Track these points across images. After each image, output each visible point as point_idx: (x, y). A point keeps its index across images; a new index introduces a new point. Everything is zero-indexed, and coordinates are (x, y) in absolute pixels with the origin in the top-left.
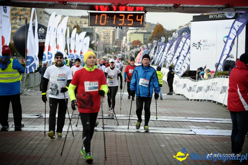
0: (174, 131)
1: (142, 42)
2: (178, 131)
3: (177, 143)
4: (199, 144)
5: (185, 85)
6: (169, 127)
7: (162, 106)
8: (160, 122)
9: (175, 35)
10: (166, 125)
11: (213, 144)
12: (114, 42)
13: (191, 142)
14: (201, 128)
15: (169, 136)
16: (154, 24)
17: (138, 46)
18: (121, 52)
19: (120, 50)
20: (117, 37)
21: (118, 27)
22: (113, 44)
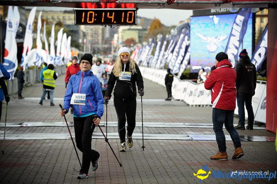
0: (170, 137)
1: (137, 40)
2: (174, 137)
3: (172, 149)
4: (195, 149)
5: (185, 89)
6: (164, 133)
7: (159, 112)
8: (155, 128)
9: (174, 32)
10: (161, 132)
11: (210, 149)
12: (104, 41)
13: (187, 147)
14: (200, 133)
15: (164, 142)
16: (150, 20)
17: (132, 45)
18: (112, 52)
19: (111, 51)
20: (107, 35)
21: (107, 26)
22: (102, 43)
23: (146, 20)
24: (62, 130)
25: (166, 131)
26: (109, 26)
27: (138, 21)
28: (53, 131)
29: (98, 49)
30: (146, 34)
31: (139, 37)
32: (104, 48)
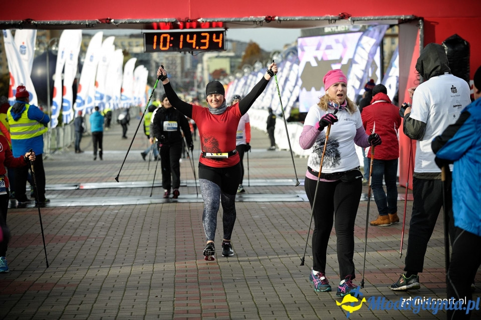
0: (274, 198)
1: (228, 71)
4: (307, 213)
6: (266, 194)
9: (277, 58)
10: (262, 191)
12: (184, 74)
13: (296, 211)
15: (265, 205)
16: (245, 43)
18: (196, 88)
19: (193, 86)
20: (188, 65)
21: (187, 53)
22: (182, 76)
23: (239, 43)
24: (130, 192)
25: (268, 191)
26: (189, 52)
27: (228, 45)
28: (119, 194)
29: (177, 84)
30: (239, 62)
31: (232, 67)
32: (184, 82)
